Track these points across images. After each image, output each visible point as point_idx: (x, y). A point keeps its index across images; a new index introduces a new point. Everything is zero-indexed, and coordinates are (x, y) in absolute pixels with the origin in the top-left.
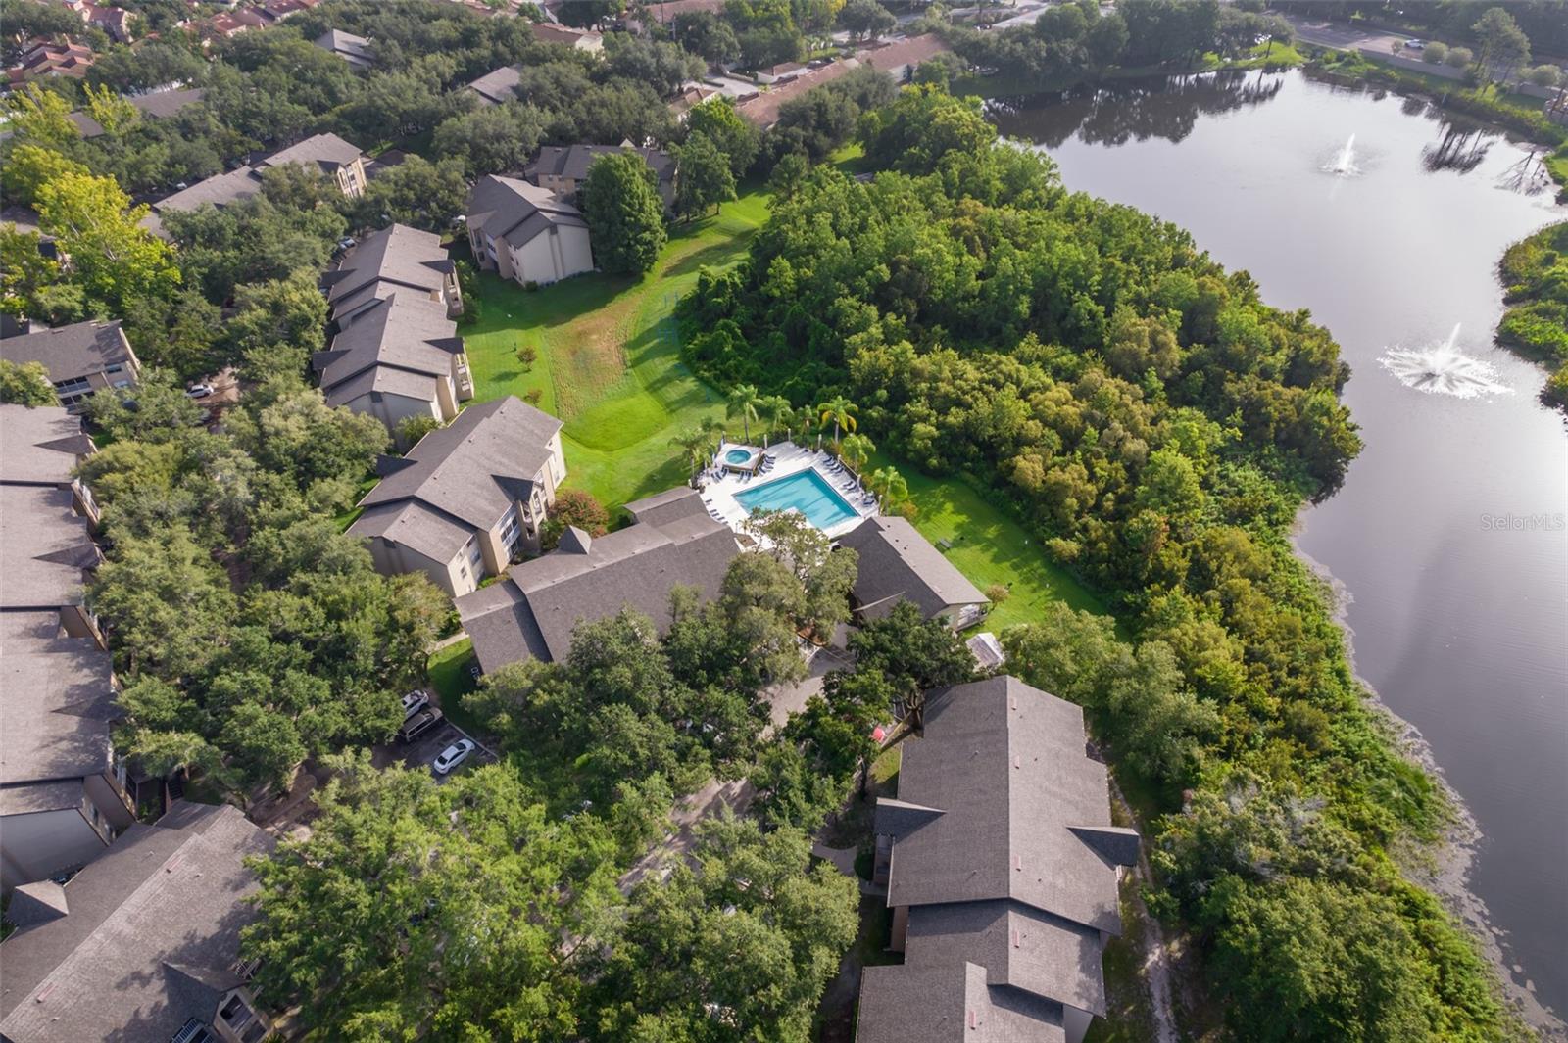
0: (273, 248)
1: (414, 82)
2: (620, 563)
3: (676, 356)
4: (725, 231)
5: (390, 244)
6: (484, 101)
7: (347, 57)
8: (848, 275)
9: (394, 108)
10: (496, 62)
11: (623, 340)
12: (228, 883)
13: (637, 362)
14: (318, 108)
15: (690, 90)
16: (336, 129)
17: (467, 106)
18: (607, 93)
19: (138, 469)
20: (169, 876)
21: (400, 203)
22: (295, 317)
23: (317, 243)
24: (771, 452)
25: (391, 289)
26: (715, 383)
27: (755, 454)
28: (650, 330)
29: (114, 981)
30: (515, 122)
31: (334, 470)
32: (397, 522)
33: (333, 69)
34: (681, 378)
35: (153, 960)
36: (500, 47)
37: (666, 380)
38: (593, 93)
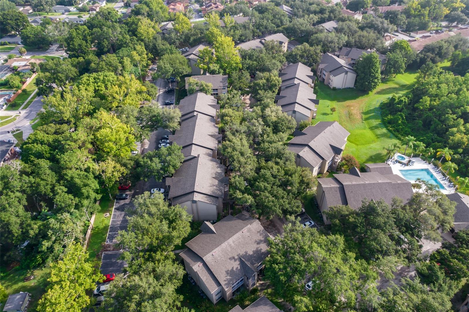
0: (268, 63)
1: (306, 22)
2: (374, 184)
3: (380, 120)
4: (397, 83)
5: (298, 68)
6: (326, 31)
7: (287, 13)
8: (453, 107)
9: (299, 29)
10: (329, 19)
11: (361, 111)
12: (256, 241)
13: (367, 119)
14: (278, 26)
15: (387, 36)
16: (282, 32)
17: (321, 31)
18: (365, 33)
19: (233, 117)
20: (243, 234)
21: (302, 56)
22: (273, 84)
23: (279, 64)
24: (413, 160)
25: (299, 81)
26: (393, 132)
27: (407, 159)
28: (371, 110)
29: (229, 257)
30: (337, 38)
31: (283, 131)
32: (303, 151)
33: (283, 15)
34: (382, 128)
35: (237, 255)
36: (332, 15)
37: (376, 127)
38: (360, 33)
